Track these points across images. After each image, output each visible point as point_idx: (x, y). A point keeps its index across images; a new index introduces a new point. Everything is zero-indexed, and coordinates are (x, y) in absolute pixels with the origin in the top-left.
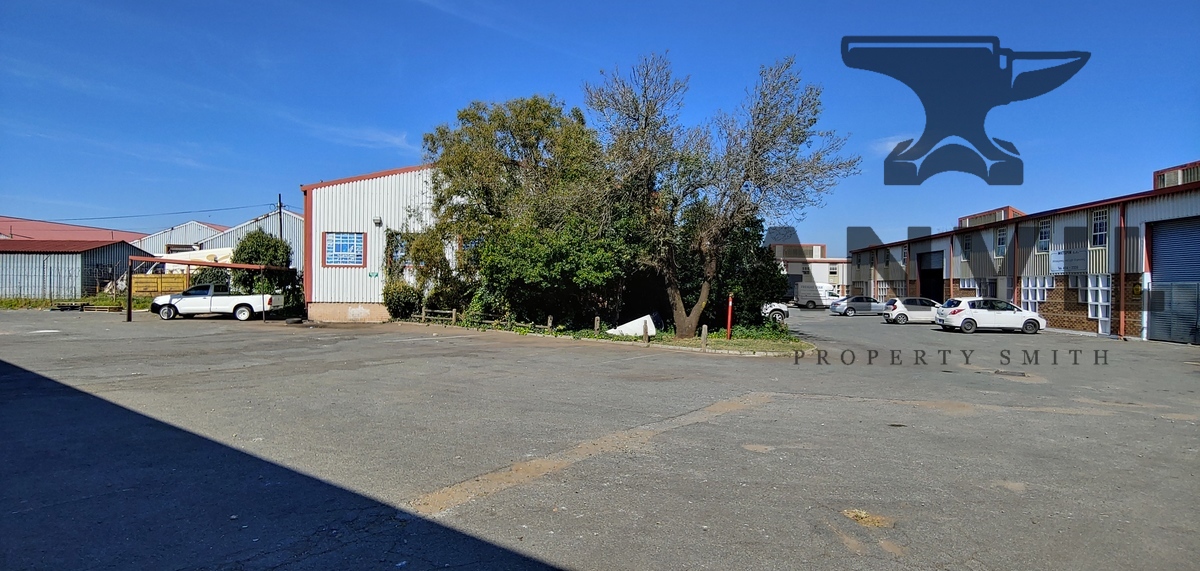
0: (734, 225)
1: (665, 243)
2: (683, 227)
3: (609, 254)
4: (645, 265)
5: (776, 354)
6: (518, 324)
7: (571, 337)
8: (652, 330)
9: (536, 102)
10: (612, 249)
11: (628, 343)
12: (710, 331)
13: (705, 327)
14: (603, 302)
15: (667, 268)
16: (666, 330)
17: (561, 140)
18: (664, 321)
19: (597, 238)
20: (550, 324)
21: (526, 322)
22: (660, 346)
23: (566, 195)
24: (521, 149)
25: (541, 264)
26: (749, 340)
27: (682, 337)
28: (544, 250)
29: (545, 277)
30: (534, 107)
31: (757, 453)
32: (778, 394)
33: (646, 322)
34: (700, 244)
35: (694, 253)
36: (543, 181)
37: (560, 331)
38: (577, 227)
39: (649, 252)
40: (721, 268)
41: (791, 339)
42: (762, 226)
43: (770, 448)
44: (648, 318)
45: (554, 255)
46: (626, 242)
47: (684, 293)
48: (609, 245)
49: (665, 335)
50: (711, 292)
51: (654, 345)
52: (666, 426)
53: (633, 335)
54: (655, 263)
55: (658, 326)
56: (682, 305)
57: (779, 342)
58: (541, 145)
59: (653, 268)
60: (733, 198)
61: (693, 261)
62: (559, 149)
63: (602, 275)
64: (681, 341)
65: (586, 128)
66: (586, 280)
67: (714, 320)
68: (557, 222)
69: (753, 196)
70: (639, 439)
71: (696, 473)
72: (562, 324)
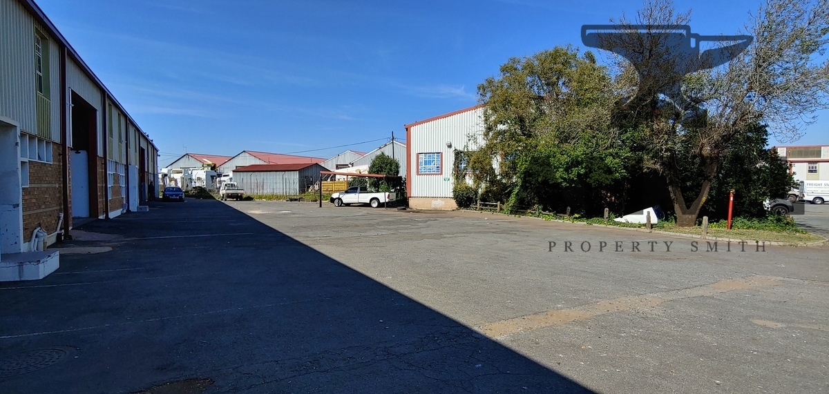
0: (736, 131)
1: (667, 150)
2: (684, 136)
3: (617, 160)
4: (648, 168)
5: (781, 244)
6: (544, 213)
7: (585, 223)
8: (654, 219)
9: (556, 51)
10: (619, 157)
11: (632, 229)
12: (710, 222)
13: (705, 218)
14: (610, 197)
15: (669, 170)
16: (667, 220)
17: (576, 76)
18: (665, 213)
19: (606, 149)
20: (568, 212)
21: (550, 211)
22: (661, 232)
23: (581, 117)
24: (545, 88)
25: (562, 170)
26: (751, 230)
27: (682, 225)
28: (564, 159)
29: (565, 179)
30: (555, 56)
31: (765, 327)
32: (786, 279)
33: (649, 213)
34: (701, 149)
35: (694, 157)
36: (563, 108)
37: (576, 218)
38: (590, 141)
39: (652, 158)
40: (722, 168)
41: (797, 231)
42: (766, 131)
43: (780, 325)
44: (651, 210)
45: (572, 163)
46: (631, 151)
47: (684, 190)
48: (617, 153)
49: (666, 224)
50: (711, 189)
51: (656, 231)
52: (673, 296)
53: (637, 222)
54: (658, 166)
55: (659, 216)
56: (682, 199)
57: (784, 233)
58: (560, 83)
59: (655, 170)
60: (734, 109)
61: (693, 164)
62: (575, 84)
63: (611, 176)
64: (681, 229)
65: (597, 65)
66: (597, 180)
67: (716, 212)
68: (574, 138)
69: (756, 105)
70: (650, 303)
71: (705, 337)
72: (578, 214)
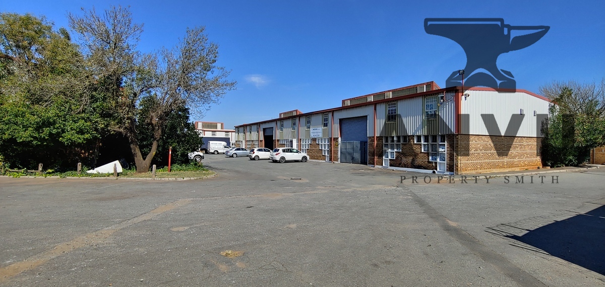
0: (172, 110)
1: (128, 118)
2: (141, 110)
3: (89, 124)
4: (115, 131)
5: (195, 178)
6: (11, 170)
7: (59, 177)
8: (120, 169)
9: (29, 18)
10: (91, 121)
11: (102, 178)
12: (158, 168)
13: (154, 166)
14: (85, 153)
15: (130, 133)
16: (130, 169)
17: (50, 47)
18: (129, 163)
19: (79, 113)
20: (40, 169)
21: (19, 168)
22: (125, 178)
23: (54, 84)
24: (14, 49)
25: (30, 129)
26: (182, 172)
27: (140, 172)
28: (34, 119)
29: (35, 138)
30: (27, 22)
31: (178, 232)
32: (195, 199)
33: (115, 165)
34: (151, 120)
35: (148, 124)
36: (34, 72)
37: (50, 173)
38: (62, 106)
39: (117, 123)
40: (165, 133)
41: (204, 170)
43: (186, 228)
44: (117, 162)
45: (43, 123)
46: (101, 117)
47: (141, 147)
48: (88, 118)
49: (129, 172)
50: (158, 146)
51: (122, 178)
53: (106, 172)
54: (122, 130)
55: (123, 166)
56: (140, 154)
57: (198, 172)
58: (33, 48)
59: (121, 133)
60: (171, 96)
61: (148, 129)
62: (49, 53)
63: (83, 136)
64: (140, 174)
65: (72, 42)
66: (70, 139)
67: (161, 162)
68: (46, 101)
69: (183, 95)
71: (140, 249)
72: (51, 169)
